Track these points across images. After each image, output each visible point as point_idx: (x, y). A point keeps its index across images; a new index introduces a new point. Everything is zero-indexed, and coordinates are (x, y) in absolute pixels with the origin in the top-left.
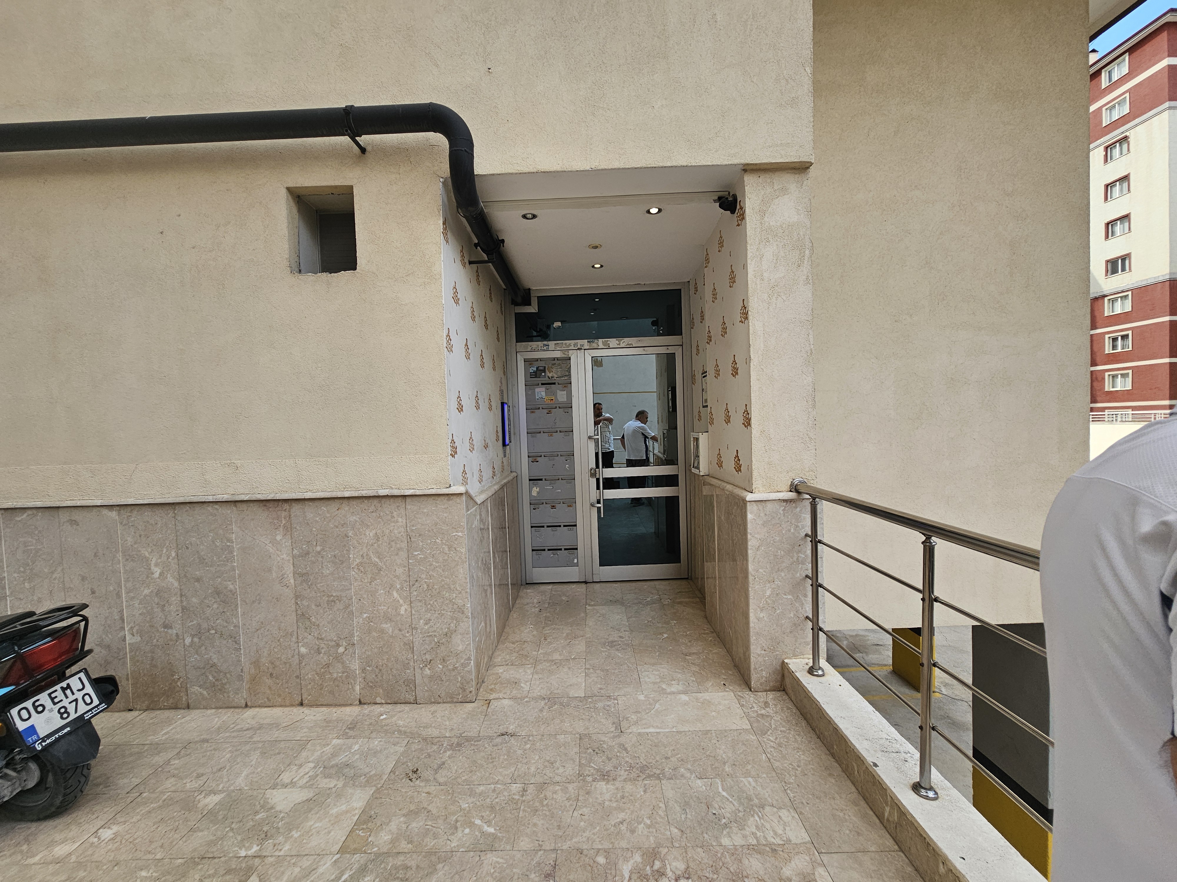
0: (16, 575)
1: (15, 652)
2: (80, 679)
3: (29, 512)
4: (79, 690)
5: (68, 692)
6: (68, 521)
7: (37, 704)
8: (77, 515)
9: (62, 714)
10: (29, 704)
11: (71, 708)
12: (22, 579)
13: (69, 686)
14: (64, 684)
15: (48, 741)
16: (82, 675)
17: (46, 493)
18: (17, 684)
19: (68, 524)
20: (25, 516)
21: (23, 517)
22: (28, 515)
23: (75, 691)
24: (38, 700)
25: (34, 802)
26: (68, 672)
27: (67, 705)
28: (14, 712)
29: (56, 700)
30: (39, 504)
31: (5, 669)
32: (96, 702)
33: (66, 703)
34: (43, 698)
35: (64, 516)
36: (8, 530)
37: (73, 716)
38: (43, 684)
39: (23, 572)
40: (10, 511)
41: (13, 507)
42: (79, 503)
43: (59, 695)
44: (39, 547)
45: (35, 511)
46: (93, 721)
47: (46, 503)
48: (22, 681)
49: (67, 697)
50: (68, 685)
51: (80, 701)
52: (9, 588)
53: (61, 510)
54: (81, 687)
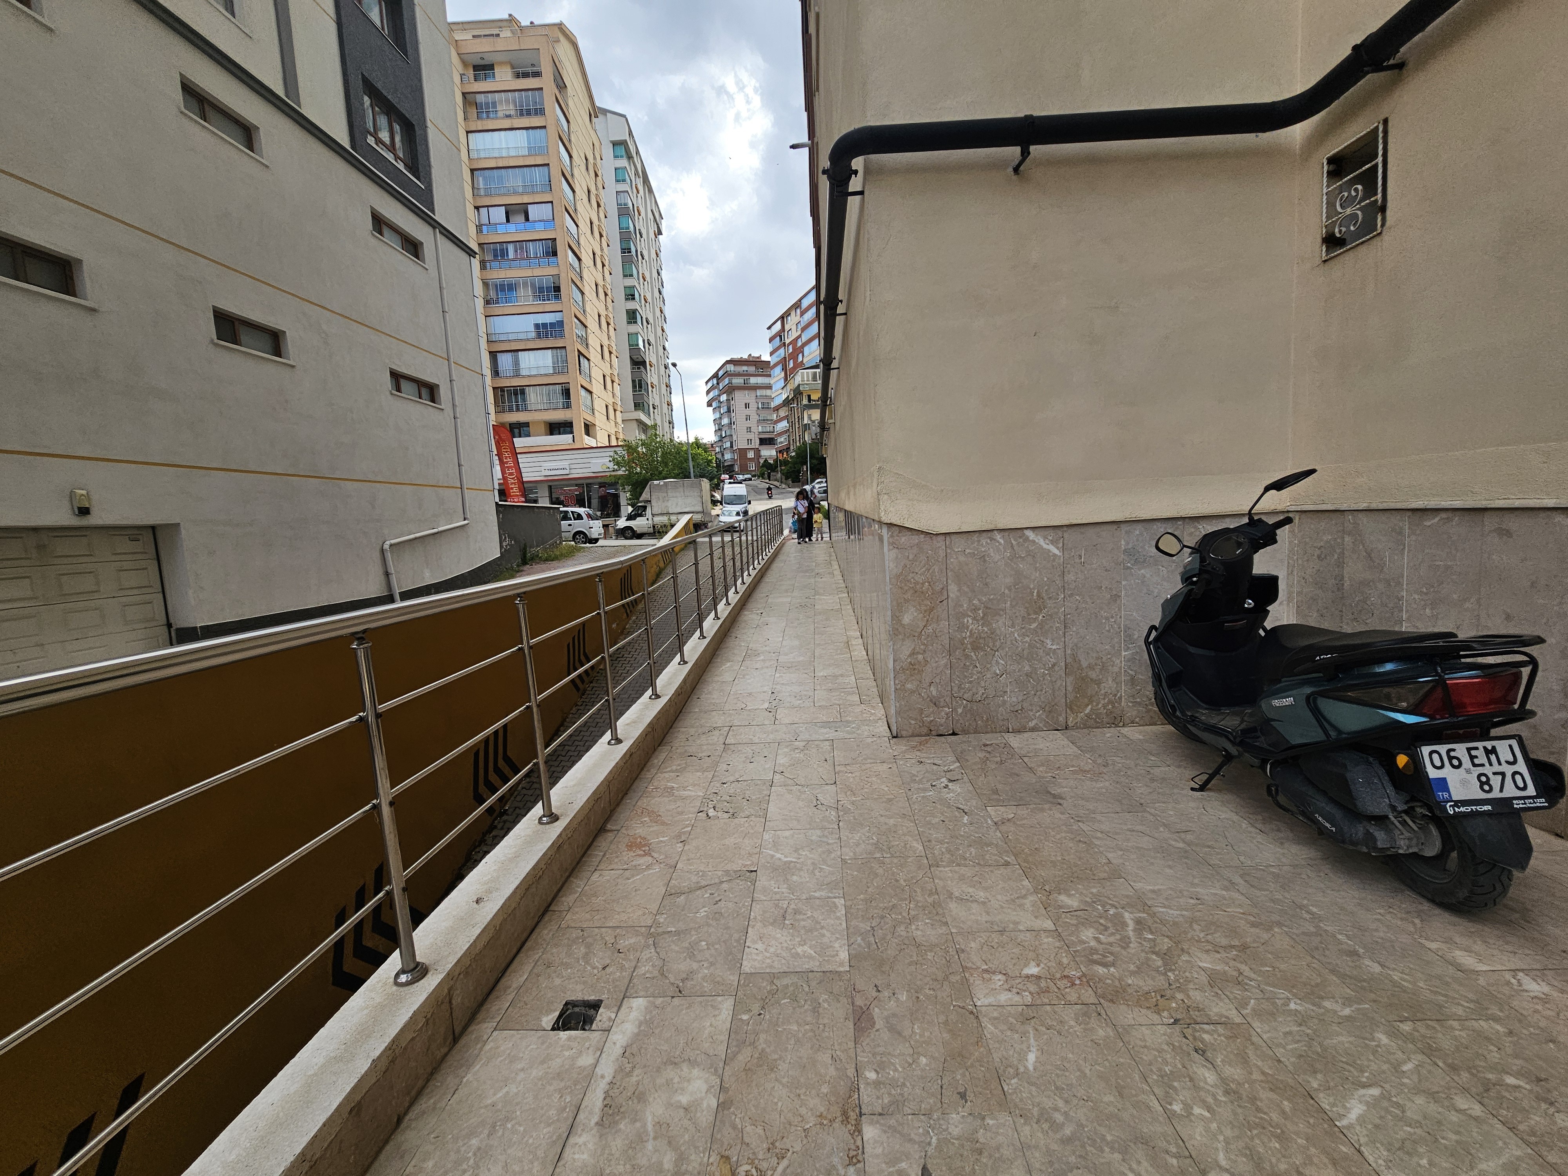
0: (1416, 597)
1: (1437, 674)
2: (1510, 746)
3: (1444, 515)
4: (1508, 762)
5: (1493, 758)
6: (1495, 530)
7: (1452, 754)
8: (1512, 523)
9: (1482, 784)
10: (1443, 749)
11: (1496, 781)
12: (1423, 603)
13: (1494, 750)
14: (1489, 745)
15: (1462, 809)
16: (1514, 743)
17: (1469, 488)
18: (1432, 717)
19: (1495, 534)
20: (1436, 520)
21: (1433, 522)
22: (1442, 519)
23: (1502, 761)
24: (1454, 750)
25: (1431, 877)
26: (1494, 732)
27: (1490, 775)
28: (1426, 750)
29: (1476, 761)
30: (1458, 504)
31: (1422, 692)
32: (1531, 791)
33: (1488, 770)
34: (1460, 750)
35: (1491, 523)
36: (1414, 538)
37: (1496, 794)
38: (1461, 732)
39: (1426, 594)
40: (1419, 514)
41: (1422, 507)
42: (1517, 504)
43: (1480, 754)
44: (1449, 563)
45: (1450, 514)
46: (1524, 815)
47: (1468, 503)
48: (1438, 717)
49: (1491, 764)
50: (1494, 748)
51: (1509, 778)
52: (1407, 611)
53: (1487, 514)
54: (1511, 759)
